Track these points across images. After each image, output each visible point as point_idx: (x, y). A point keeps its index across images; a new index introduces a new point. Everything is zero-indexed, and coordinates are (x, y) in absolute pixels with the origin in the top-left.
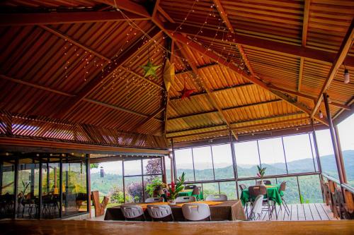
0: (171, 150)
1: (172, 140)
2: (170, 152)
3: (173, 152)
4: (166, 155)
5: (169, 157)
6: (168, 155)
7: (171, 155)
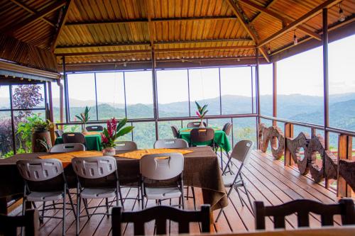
0: (62, 74)
1: (63, 59)
2: (60, 76)
3: (65, 77)
4: (54, 80)
5: (59, 84)
6: (58, 81)
7: (62, 82)
